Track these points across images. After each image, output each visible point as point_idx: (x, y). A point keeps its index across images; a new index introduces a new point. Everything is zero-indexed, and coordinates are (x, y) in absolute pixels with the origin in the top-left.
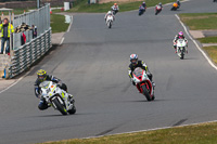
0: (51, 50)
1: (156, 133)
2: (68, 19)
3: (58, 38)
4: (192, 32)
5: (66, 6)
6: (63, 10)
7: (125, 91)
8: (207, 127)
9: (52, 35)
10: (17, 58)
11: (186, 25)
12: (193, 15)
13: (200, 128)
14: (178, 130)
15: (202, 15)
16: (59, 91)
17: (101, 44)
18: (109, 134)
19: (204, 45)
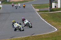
4: (36, 9)
8: (40, 36)
11: (34, 7)
12: (36, 5)
13: (38, 36)
15: (38, 4)
16: (19, 25)
18: (13, 38)
19: (39, 13)
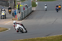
2: (37, 3)
9: (32, 8)
10: (22, 15)
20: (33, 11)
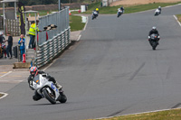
0: (70, 45)
1: (158, 114)
2: (84, 19)
3: (76, 35)
5: (83, 8)
6: (80, 12)
7: (131, 79)
9: (71, 33)
10: (42, 52)
14: (176, 112)
17: (111, 40)
20: (73, 42)
